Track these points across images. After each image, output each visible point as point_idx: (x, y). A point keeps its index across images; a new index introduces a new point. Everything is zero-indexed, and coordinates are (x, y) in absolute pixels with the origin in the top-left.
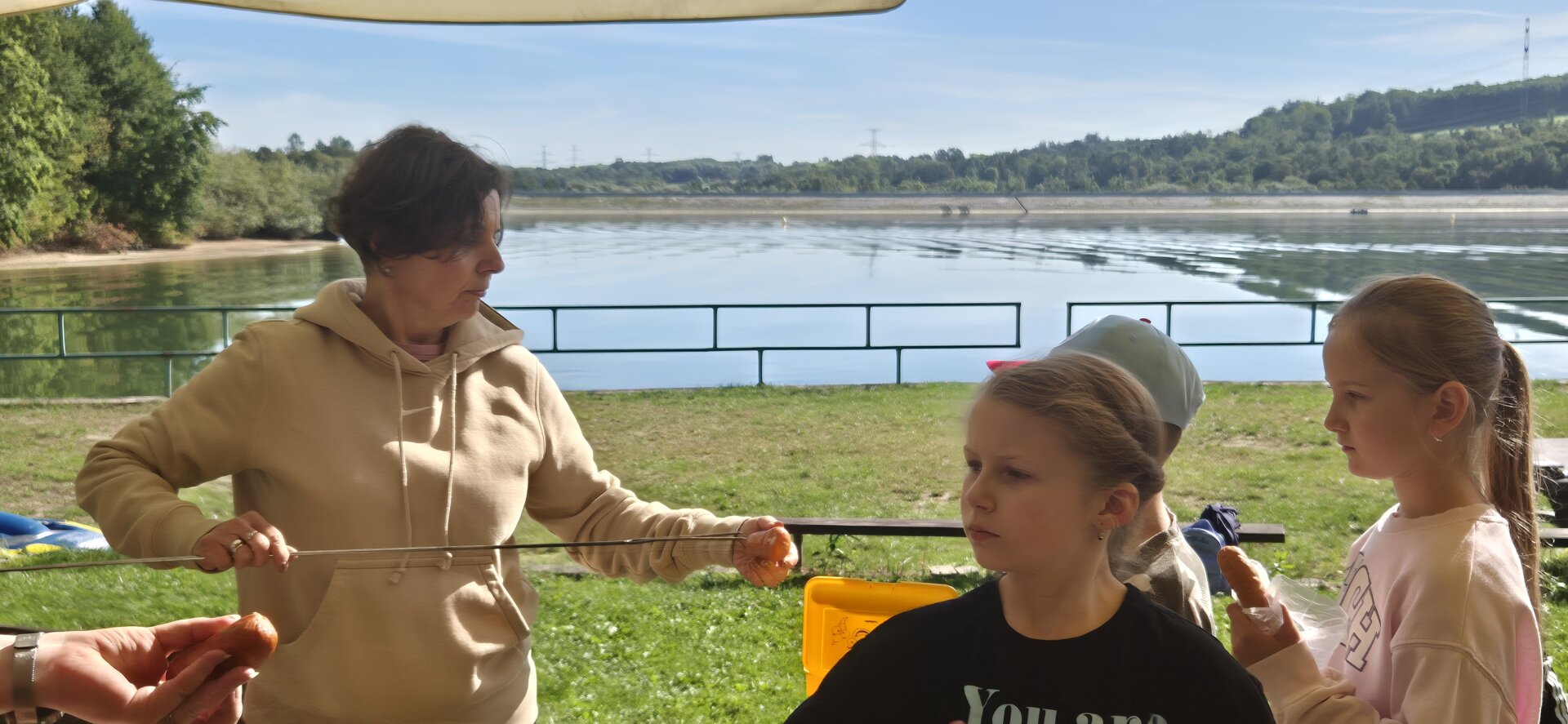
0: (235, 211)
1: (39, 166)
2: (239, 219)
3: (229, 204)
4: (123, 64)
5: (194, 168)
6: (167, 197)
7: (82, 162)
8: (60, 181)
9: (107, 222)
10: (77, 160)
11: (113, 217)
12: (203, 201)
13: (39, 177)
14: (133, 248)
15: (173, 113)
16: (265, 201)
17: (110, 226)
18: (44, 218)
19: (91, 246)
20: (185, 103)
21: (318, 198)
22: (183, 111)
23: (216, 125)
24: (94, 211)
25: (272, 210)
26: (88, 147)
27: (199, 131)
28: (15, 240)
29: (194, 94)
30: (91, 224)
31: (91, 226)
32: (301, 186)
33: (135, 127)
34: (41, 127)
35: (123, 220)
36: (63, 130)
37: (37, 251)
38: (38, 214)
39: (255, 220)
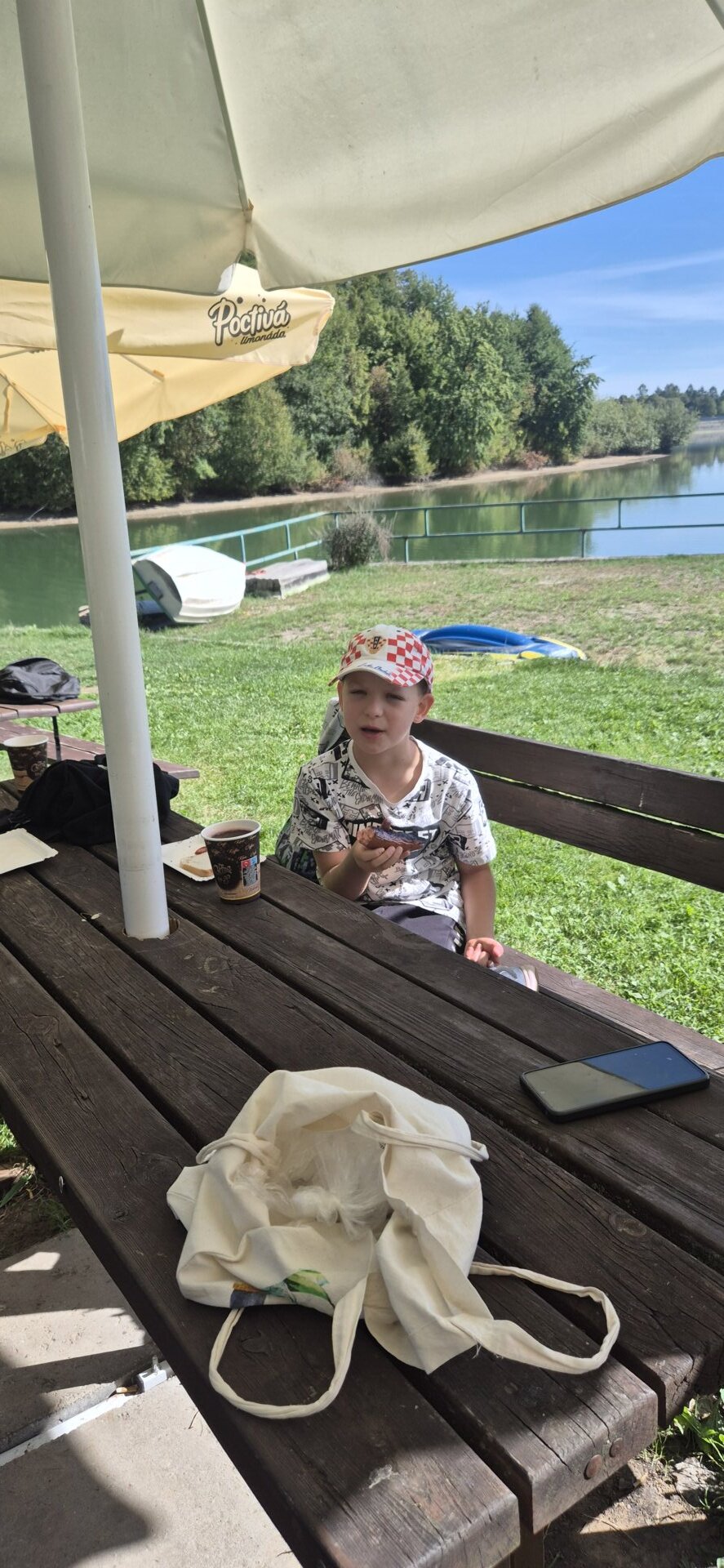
0: (608, 438)
1: (496, 418)
2: (609, 443)
3: (603, 434)
4: (544, 348)
5: (583, 412)
6: (567, 432)
7: (519, 413)
8: (507, 427)
9: (532, 450)
10: (517, 412)
11: (536, 447)
12: (588, 434)
13: (496, 424)
14: (546, 465)
15: (573, 377)
16: (625, 430)
17: (534, 453)
18: (498, 451)
19: (521, 465)
20: (579, 369)
21: (658, 426)
22: (578, 374)
23: (597, 382)
24: (525, 444)
25: (630, 436)
26: (523, 403)
27: (587, 387)
28: (482, 465)
29: (585, 362)
30: (523, 452)
31: (523, 454)
32: (648, 419)
33: (550, 389)
34: (497, 393)
35: (541, 448)
36: (510, 394)
37: (494, 471)
38: (495, 448)
39: (618, 443)
